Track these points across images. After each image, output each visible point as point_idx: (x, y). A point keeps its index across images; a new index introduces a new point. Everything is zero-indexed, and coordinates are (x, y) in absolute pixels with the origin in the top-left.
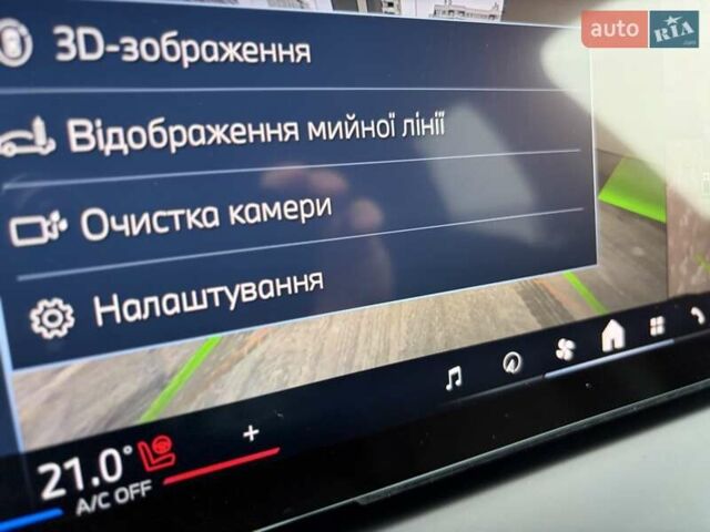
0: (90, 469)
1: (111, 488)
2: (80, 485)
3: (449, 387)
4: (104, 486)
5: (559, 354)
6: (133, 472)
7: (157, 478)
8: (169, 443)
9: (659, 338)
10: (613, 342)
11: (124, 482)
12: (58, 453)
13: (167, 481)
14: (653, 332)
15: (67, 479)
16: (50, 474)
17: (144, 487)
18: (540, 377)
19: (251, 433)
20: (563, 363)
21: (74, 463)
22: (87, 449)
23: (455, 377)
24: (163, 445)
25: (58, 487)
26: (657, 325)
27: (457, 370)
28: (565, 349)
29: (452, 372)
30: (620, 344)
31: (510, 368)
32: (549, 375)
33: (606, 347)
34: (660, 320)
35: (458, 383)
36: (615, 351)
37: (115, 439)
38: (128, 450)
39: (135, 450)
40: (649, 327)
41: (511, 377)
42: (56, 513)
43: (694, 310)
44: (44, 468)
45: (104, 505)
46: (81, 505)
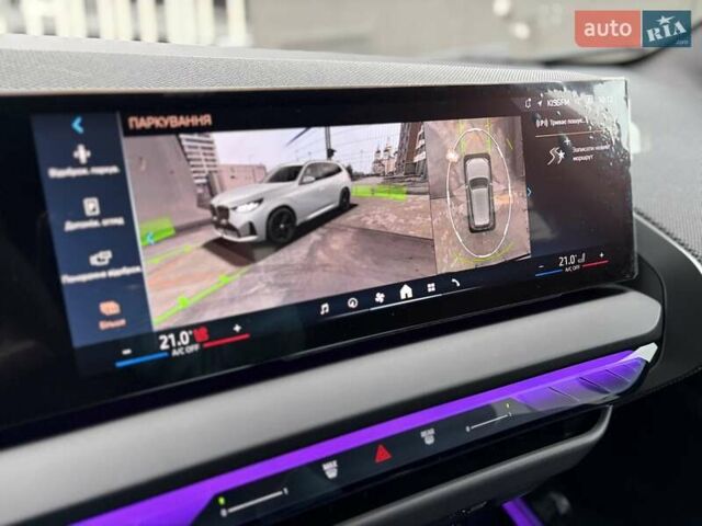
0: (177, 339)
1: (184, 346)
2: (174, 344)
3: (322, 313)
4: (182, 345)
5: (377, 300)
6: (193, 340)
7: (201, 344)
8: (206, 331)
9: (432, 293)
10: (406, 295)
11: (190, 344)
12: (166, 332)
13: (205, 346)
14: (430, 290)
15: (169, 342)
16: (163, 340)
17: (197, 347)
18: (367, 310)
19: (237, 328)
20: (379, 304)
21: (172, 336)
22: (176, 331)
23: (325, 309)
24: (203, 332)
25: (166, 344)
26: (431, 287)
27: (325, 306)
28: (380, 297)
30: (410, 295)
31: (352, 305)
32: (373, 309)
33: (403, 297)
34: (433, 285)
35: (327, 311)
36: (407, 299)
37: (187, 328)
38: (191, 332)
39: (193, 333)
40: (427, 288)
41: (352, 310)
42: (166, 354)
43: (454, 280)
44: (162, 337)
45: (183, 353)
46: (175, 353)
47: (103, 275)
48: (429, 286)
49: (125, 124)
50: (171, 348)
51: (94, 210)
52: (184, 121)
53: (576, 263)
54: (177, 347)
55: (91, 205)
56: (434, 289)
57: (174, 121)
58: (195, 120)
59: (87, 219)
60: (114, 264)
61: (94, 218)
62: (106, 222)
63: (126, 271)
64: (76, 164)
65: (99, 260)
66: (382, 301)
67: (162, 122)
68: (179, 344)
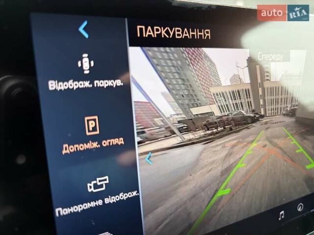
3: (280, 219)
18: (309, 212)
29: (281, 213)
31: (300, 210)
32: (312, 211)
35: (283, 217)
47: (100, 202)
49: (133, 32)
51: (94, 129)
52: (187, 34)
55: (91, 123)
57: (179, 33)
58: (197, 34)
59: (86, 140)
60: (111, 190)
61: (93, 138)
62: (105, 143)
63: (123, 196)
64: (79, 75)
65: (96, 186)
67: (167, 32)
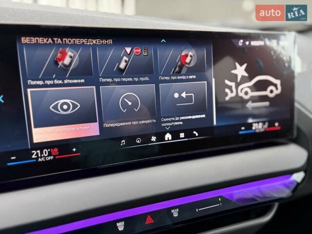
0: (42, 153)
1: (45, 157)
2: (39, 156)
4: (44, 156)
5: (152, 140)
6: (50, 154)
7: (55, 156)
8: (57, 150)
9: (182, 138)
10: (168, 138)
11: (48, 156)
12: (36, 149)
13: (57, 157)
14: (181, 137)
15: (37, 154)
16: (34, 153)
17: (52, 157)
18: (147, 145)
19: (74, 150)
20: (153, 142)
21: (39, 151)
23: (123, 142)
24: (56, 150)
25: (35, 155)
26: (182, 135)
27: (124, 141)
28: (153, 138)
29: (122, 141)
30: (170, 138)
31: (138, 142)
32: (149, 144)
33: (166, 139)
34: (183, 134)
36: (168, 140)
38: (49, 150)
39: (50, 151)
40: (180, 136)
41: (138, 144)
42: (35, 160)
43: (195, 132)
44: (33, 152)
45: (44, 160)
46: (40, 160)
48: (181, 134)
50: (38, 158)
53: (262, 128)
54: (41, 157)
56: (183, 136)
66: (155, 140)
68: (43, 155)
